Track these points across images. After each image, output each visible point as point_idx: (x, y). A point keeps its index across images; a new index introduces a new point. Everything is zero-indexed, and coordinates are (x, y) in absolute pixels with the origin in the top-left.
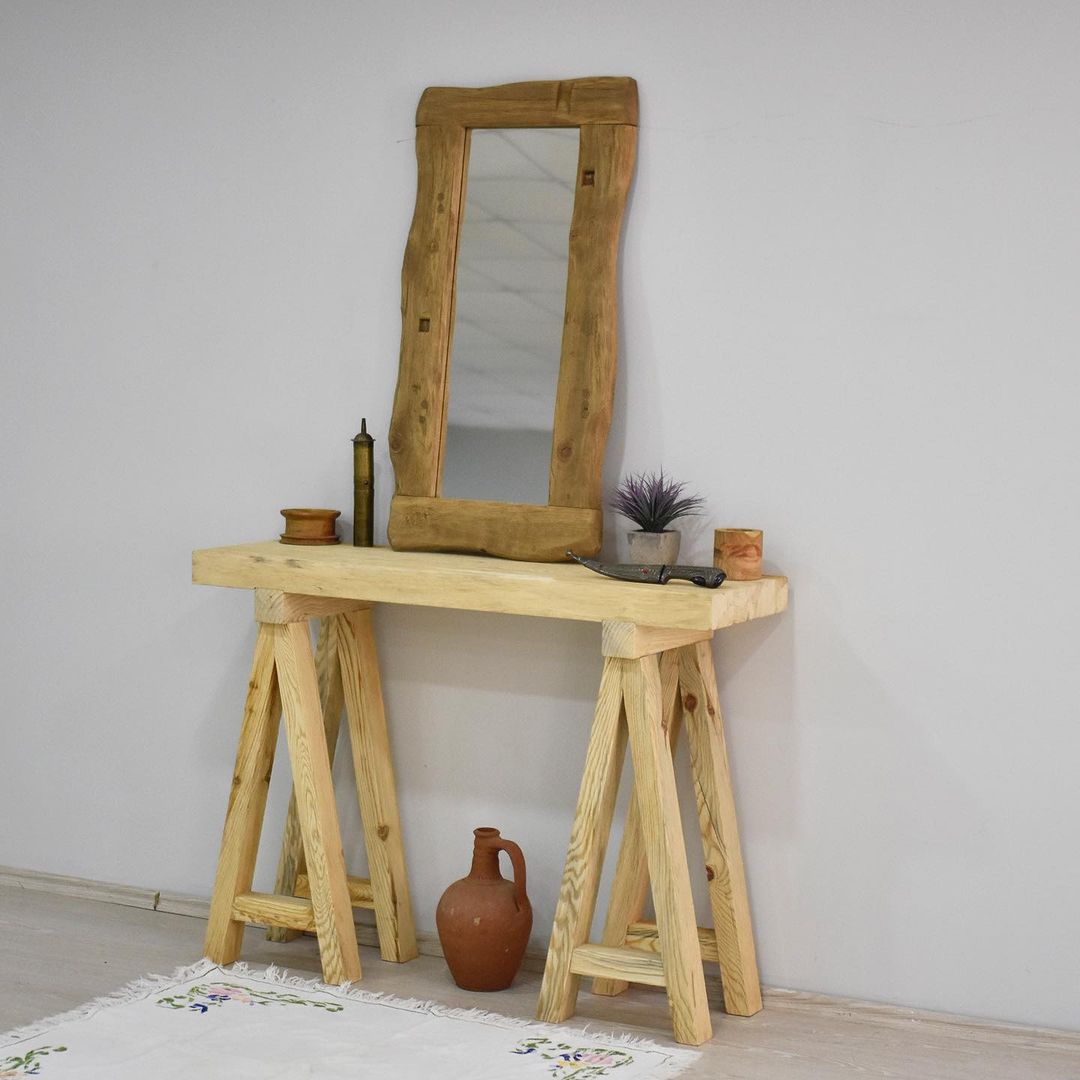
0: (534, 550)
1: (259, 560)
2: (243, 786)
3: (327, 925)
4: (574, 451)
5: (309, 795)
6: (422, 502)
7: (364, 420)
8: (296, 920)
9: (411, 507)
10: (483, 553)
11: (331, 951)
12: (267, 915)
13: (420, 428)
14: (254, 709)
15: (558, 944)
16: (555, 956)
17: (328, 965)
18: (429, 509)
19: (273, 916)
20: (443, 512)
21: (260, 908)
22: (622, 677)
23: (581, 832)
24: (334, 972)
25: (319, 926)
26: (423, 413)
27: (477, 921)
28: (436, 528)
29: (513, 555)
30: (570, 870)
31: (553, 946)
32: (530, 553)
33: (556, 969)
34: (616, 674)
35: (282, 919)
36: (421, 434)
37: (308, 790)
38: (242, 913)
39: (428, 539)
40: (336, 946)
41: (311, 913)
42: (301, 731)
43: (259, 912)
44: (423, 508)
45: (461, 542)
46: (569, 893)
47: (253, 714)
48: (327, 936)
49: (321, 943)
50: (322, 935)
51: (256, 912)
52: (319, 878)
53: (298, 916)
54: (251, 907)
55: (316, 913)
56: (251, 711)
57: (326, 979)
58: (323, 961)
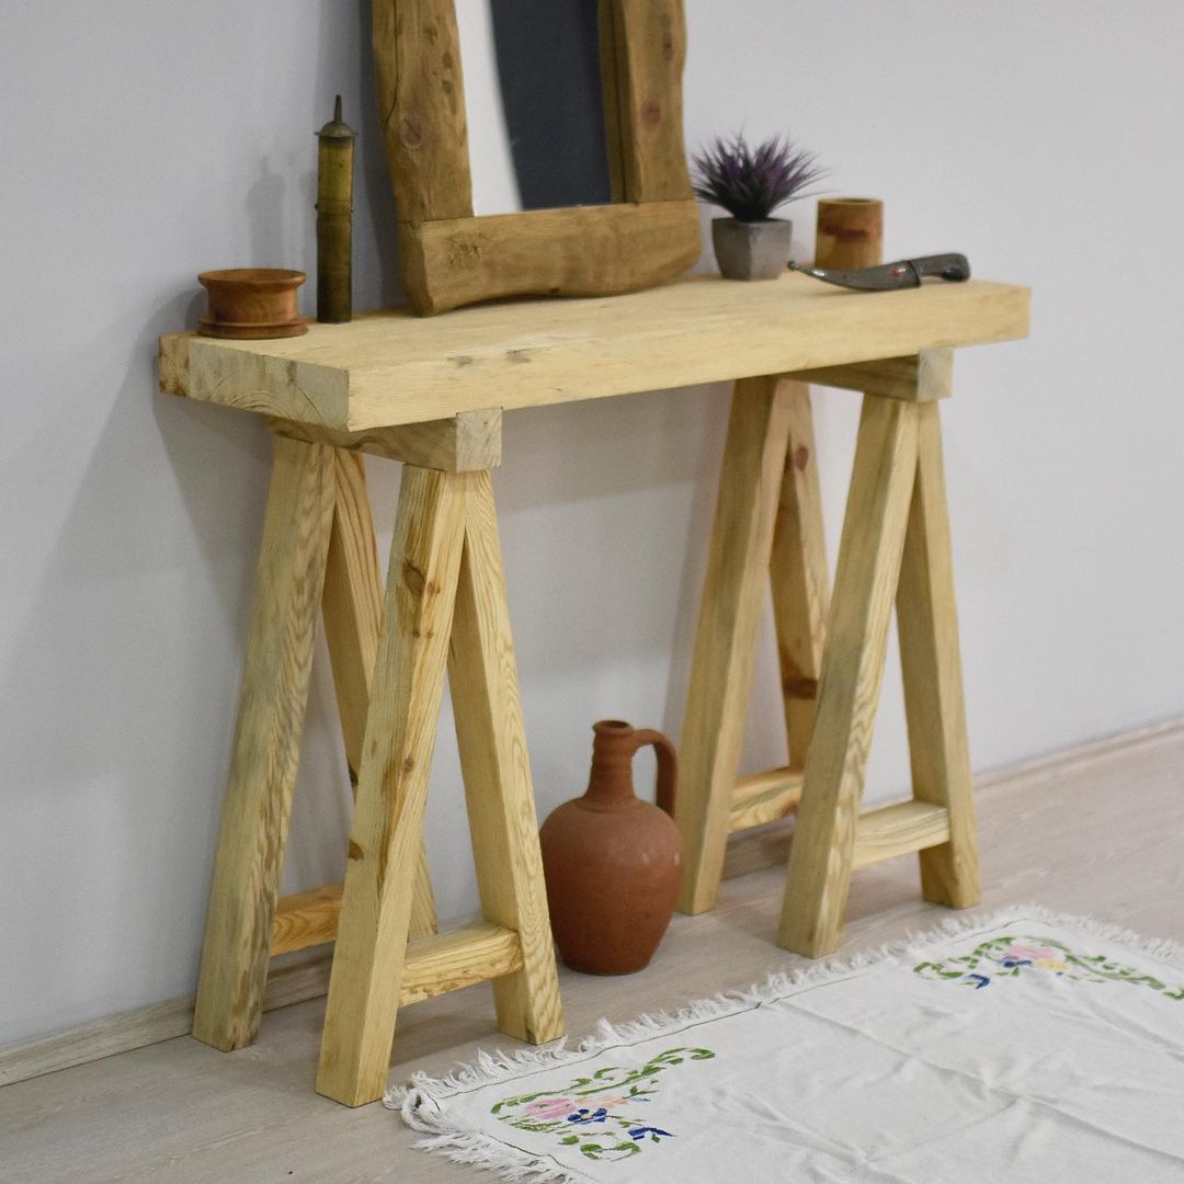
0: (633, 274)
1: (464, 362)
2: (417, 771)
3: (540, 952)
4: (663, 113)
5: (516, 747)
6: (463, 226)
7: (338, 99)
8: (493, 964)
9: (450, 239)
10: (553, 295)
11: (546, 990)
12: (450, 976)
13: (446, 101)
14: (435, 631)
15: (841, 837)
16: (838, 855)
17: (542, 1014)
18: (480, 235)
19: (459, 974)
20: (501, 237)
21: (441, 969)
22: (919, 427)
23: (871, 666)
24: (551, 1021)
25: (530, 956)
26: (447, 76)
27: (677, 858)
28: (490, 265)
29: (604, 289)
30: (858, 725)
31: (836, 843)
32: (627, 281)
33: (838, 873)
34: (913, 424)
35: (473, 972)
36: (448, 112)
37: (515, 740)
38: (413, 991)
39: (481, 286)
40: (553, 978)
41: (517, 942)
42: (505, 644)
43: (439, 975)
44: (469, 235)
45: (526, 283)
46: (855, 758)
47: (433, 639)
48: (542, 967)
49: (533, 982)
50: (535, 970)
51: (435, 979)
52: (530, 878)
53: (496, 955)
54: (428, 972)
55: (526, 939)
56: (430, 635)
57: (538, 1037)
58: (536, 1011)
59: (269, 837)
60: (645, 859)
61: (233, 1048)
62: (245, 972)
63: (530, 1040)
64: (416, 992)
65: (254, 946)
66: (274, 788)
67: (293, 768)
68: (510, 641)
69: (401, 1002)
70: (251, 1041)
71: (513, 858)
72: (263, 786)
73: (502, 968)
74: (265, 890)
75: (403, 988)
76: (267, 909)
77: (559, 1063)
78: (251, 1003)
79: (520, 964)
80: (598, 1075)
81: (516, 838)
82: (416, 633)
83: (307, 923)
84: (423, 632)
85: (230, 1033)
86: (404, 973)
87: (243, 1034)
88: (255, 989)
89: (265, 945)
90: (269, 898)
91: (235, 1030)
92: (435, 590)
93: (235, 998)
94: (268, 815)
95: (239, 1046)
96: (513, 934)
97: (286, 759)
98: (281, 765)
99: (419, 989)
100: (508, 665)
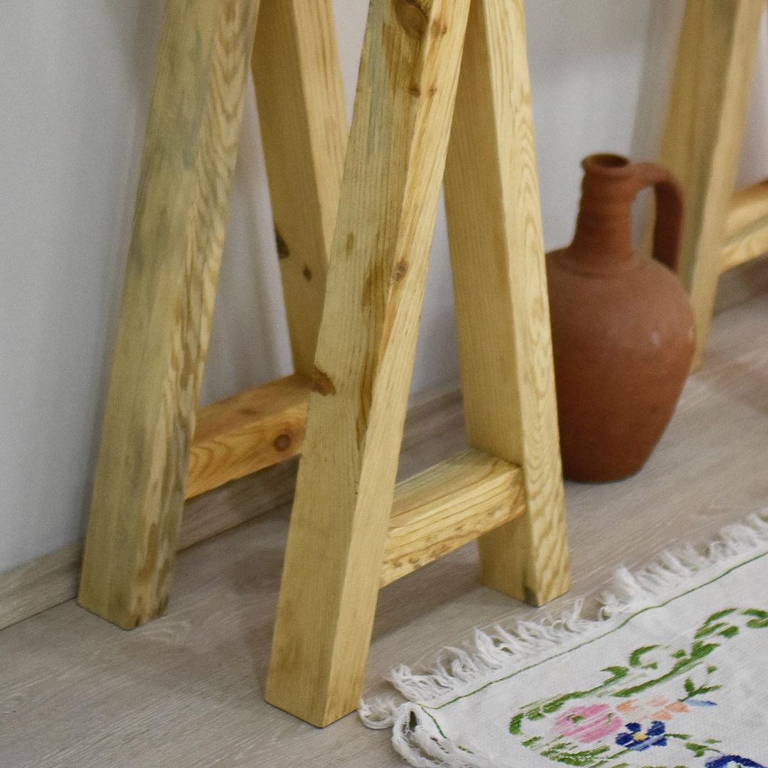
2: (411, 276)
8: (491, 514)
11: (552, 537)
12: (442, 537)
14: (438, 86)
17: (545, 568)
19: (451, 533)
21: (430, 530)
24: (555, 574)
25: (535, 496)
35: (468, 527)
37: (528, 221)
38: (397, 564)
41: (521, 481)
42: (522, 93)
43: (428, 538)
47: (436, 96)
48: (548, 509)
49: (537, 528)
50: (540, 512)
51: (422, 545)
52: (539, 395)
53: (494, 501)
54: (414, 538)
55: (531, 474)
56: (432, 91)
57: (540, 597)
58: (538, 564)
59: (186, 347)
60: (656, 339)
61: (137, 624)
62: (153, 525)
63: (529, 599)
64: (400, 565)
65: (165, 489)
66: (193, 280)
67: (217, 251)
68: (527, 89)
69: (382, 581)
70: (159, 612)
71: (521, 373)
72: (180, 281)
73: (501, 516)
74: (180, 415)
75: (385, 563)
76: (181, 441)
77: (577, 640)
78: (160, 563)
79: (521, 509)
80: (634, 659)
81: (525, 346)
82: (414, 90)
83: (230, 450)
84: (424, 88)
85: (133, 606)
86: (388, 543)
87: (150, 603)
88: (166, 543)
89: (179, 487)
90: (184, 424)
91: (140, 599)
92: (441, 30)
93: (140, 560)
94: (185, 317)
95: (145, 619)
96: (516, 471)
97: (208, 240)
98: (202, 249)
99: (405, 561)
100: (524, 121)
